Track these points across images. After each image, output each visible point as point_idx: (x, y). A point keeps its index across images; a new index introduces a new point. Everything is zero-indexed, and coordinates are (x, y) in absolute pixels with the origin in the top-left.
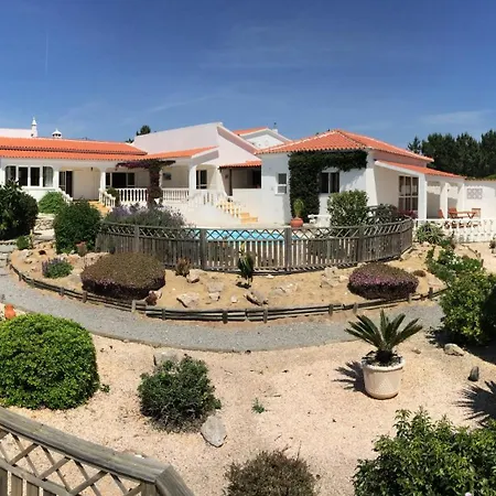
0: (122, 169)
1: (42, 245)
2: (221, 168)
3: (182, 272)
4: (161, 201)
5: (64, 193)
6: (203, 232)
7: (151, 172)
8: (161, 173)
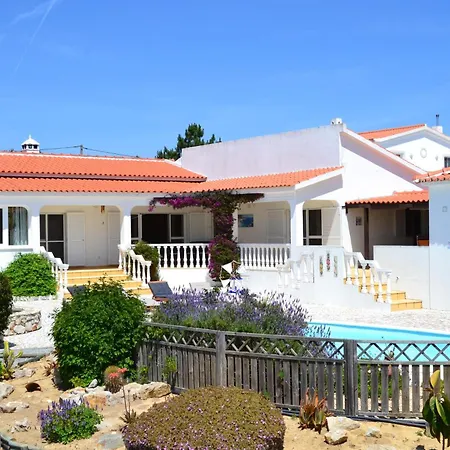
0: (161, 209)
1: (28, 369)
2: (348, 206)
3: (312, 421)
4: (235, 267)
5: (51, 255)
6: (349, 346)
7: (217, 214)
8: (235, 215)
